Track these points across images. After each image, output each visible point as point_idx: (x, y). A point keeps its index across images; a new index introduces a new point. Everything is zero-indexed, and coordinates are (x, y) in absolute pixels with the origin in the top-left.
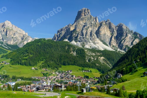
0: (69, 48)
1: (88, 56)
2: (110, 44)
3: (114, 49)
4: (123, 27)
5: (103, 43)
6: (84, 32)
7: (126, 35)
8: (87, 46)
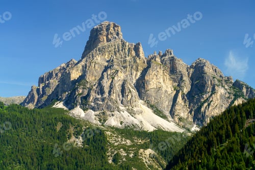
0: (65, 128)
1: (114, 147)
2: (172, 113)
3: (183, 127)
4: (205, 68)
5: (154, 112)
6: (106, 83)
7: (214, 91)
8: (113, 122)
